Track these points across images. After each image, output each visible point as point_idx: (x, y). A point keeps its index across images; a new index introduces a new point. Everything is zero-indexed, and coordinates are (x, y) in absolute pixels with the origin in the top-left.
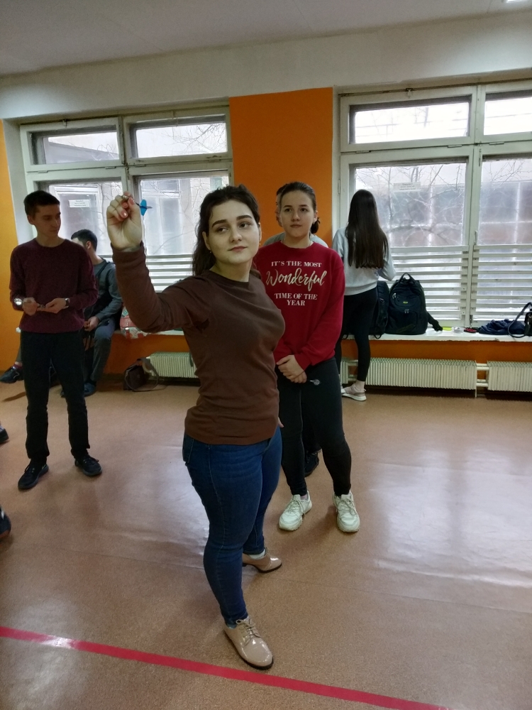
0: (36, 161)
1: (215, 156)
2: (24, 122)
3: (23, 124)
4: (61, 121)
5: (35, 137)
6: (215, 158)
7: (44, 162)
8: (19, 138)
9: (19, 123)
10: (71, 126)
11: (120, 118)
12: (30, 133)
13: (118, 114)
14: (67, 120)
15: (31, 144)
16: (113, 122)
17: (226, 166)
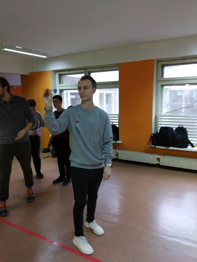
0: (60, 83)
1: (114, 82)
3: (57, 72)
5: (60, 76)
7: (63, 83)
8: (56, 76)
9: (56, 71)
10: (71, 72)
12: (59, 74)
13: (85, 69)
15: (59, 78)
16: (83, 71)
17: (118, 85)
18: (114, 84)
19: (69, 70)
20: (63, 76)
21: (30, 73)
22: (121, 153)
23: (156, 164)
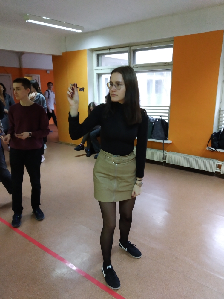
0: (98, 65)
1: (166, 63)
2: (95, 50)
3: (95, 51)
4: (108, 49)
5: (98, 56)
6: (166, 64)
7: (101, 66)
8: (93, 56)
9: (93, 50)
10: (112, 51)
11: (130, 47)
12: (97, 54)
13: (129, 46)
14: (110, 49)
15: (97, 58)
16: (127, 49)
17: (171, 67)
18: (166, 65)
19: (110, 48)
20: (103, 56)
21: (63, 53)
22: (170, 156)
23: (215, 172)
